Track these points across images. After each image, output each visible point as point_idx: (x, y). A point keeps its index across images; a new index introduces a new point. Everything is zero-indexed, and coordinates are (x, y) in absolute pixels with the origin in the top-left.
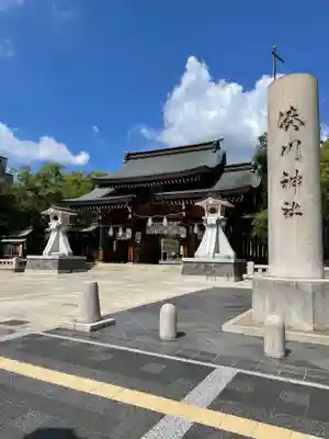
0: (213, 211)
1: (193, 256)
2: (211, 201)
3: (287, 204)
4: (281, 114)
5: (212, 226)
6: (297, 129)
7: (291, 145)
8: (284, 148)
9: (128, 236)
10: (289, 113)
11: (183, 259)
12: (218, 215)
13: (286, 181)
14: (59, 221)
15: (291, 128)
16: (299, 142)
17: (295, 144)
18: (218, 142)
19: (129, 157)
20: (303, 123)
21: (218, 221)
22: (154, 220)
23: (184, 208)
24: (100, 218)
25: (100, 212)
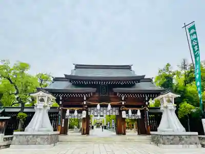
23: (123, 99)
24: (61, 103)
25: (61, 98)
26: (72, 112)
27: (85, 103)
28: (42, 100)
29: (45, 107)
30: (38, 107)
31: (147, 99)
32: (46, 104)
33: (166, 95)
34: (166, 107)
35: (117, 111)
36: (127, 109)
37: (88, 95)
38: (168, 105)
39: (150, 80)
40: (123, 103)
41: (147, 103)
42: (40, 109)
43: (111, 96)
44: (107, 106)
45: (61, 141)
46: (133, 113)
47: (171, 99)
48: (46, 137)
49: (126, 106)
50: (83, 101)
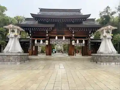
9: (47, 43)
14: (16, 33)
19: (42, 10)
22: (58, 38)
23: (73, 33)
24: (30, 35)
25: (30, 32)
26: (39, 41)
27: (47, 35)
28: (13, 31)
29: (16, 36)
30: (10, 36)
31: (90, 32)
32: (16, 34)
33: (106, 28)
34: (105, 37)
35: (69, 42)
36: (76, 39)
37: (49, 29)
38: (107, 35)
39: (93, 20)
40: (73, 35)
41: (90, 35)
42: (12, 38)
43: (65, 31)
44: (62, 38)
45: (31, 60)
46: (79, 42)
47: (109, 30)
48: (16, 57)
49: (75, 37)
50: (46, 34)
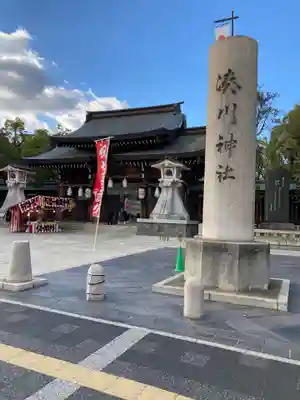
0: (169, 173)
1: (148, 217)
2: (167, 163)
3: (221, 167)
4: (220, 77)
5: (167, 187)
6: (234, 92)
7: (227, 108)
8: (221, 112)
9: (88, 196)
10: (226, 75)
11: (138, 220)
12: (174, 177)
13: (221, 144)
14: (17, 179)
15: (229, 91)
16: (235, 105)
17: (231, 108)
18: (179, 104)
19: (91, 116)
20: (239, 87)
21: (174, 183)
22: (114, 182)
23: (143, 169)
27: (90, 177)
28: (13, 176)
40: (143, 176)
42: (11, 188)
44: (121, 181)
49: (149, 180)
50: (88, 173)
